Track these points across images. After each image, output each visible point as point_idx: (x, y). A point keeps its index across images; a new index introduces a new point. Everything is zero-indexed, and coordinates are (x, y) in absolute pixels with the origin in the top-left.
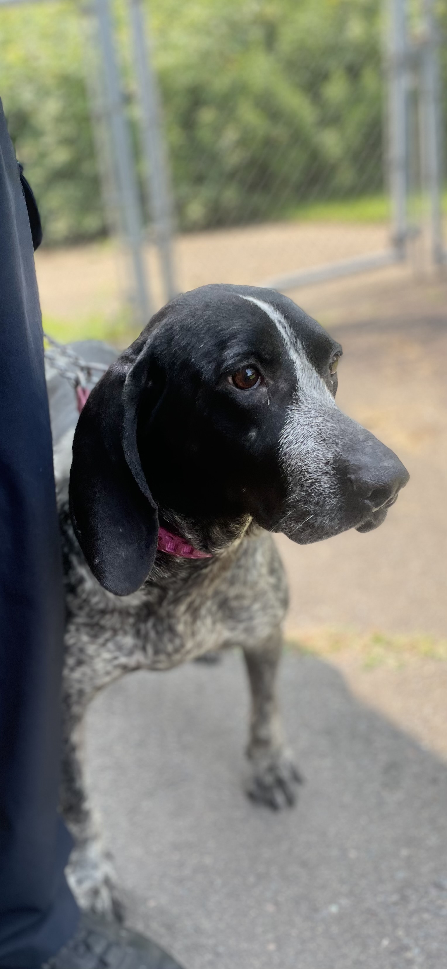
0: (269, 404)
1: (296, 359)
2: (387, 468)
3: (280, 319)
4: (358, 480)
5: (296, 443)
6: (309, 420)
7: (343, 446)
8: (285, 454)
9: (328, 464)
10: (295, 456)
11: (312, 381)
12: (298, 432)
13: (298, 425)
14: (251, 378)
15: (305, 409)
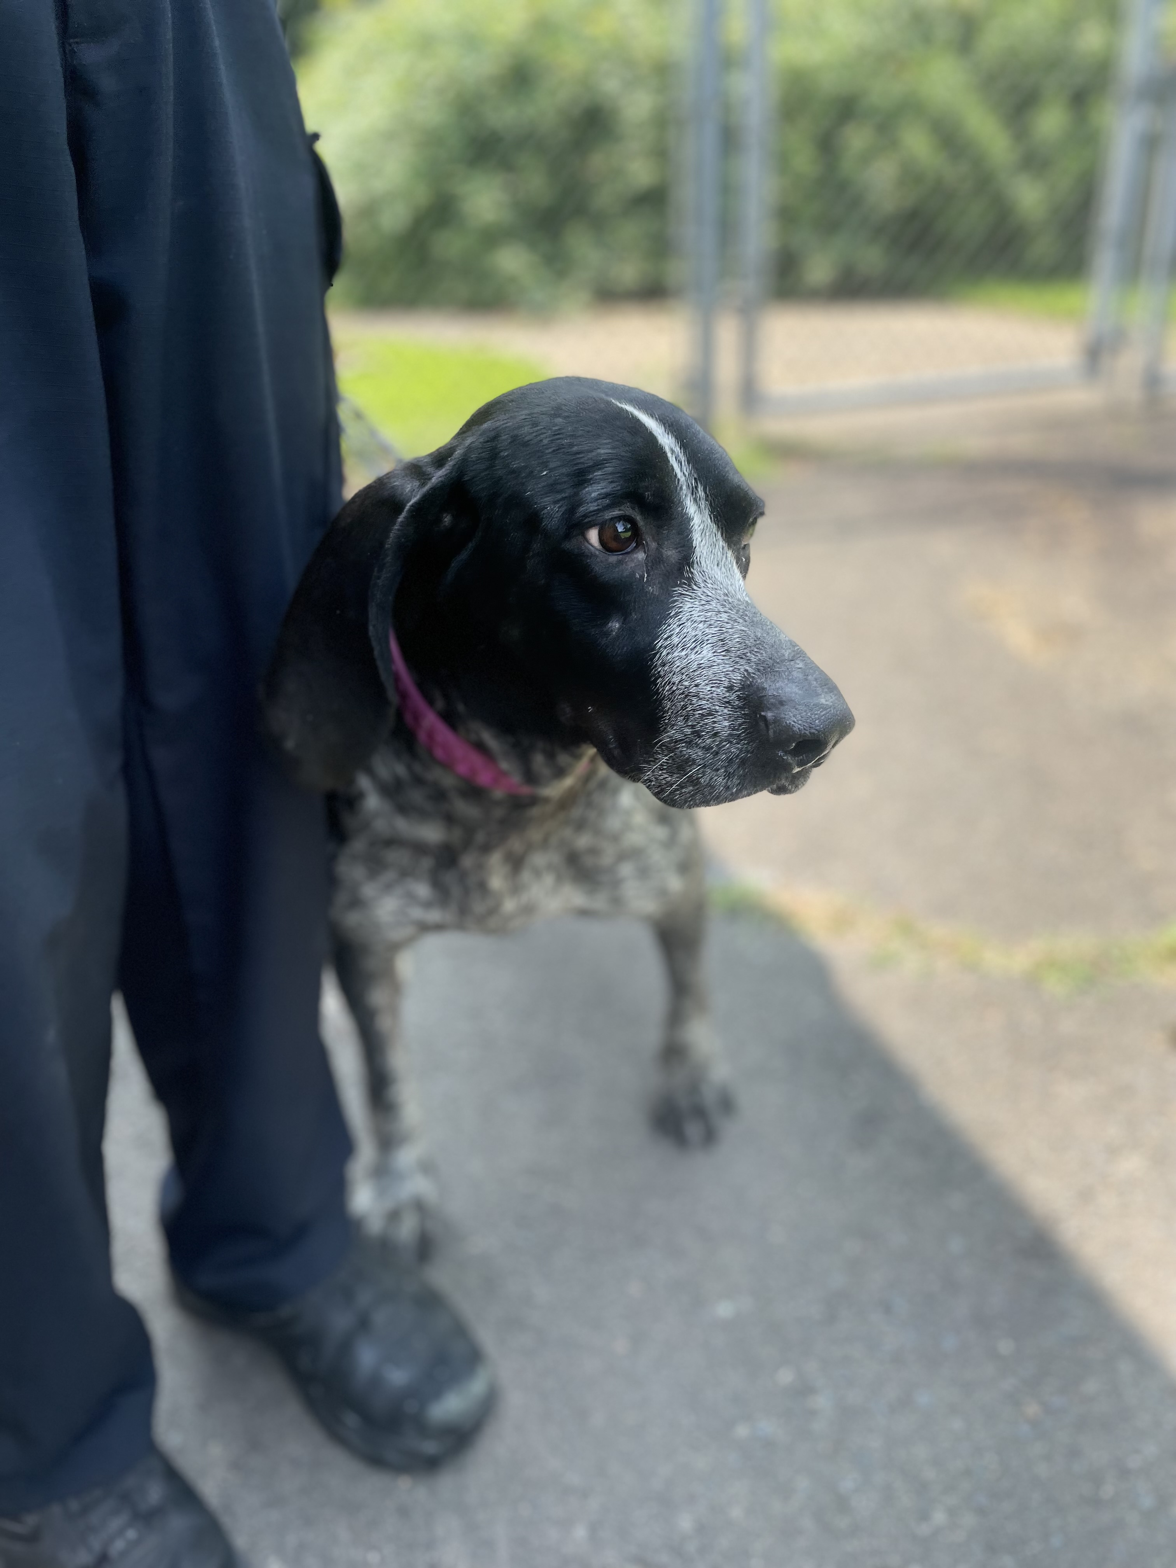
0: (645, 579)
1: (694, 513)
2: (824, 708)
3: (673, 446)
4: (777, 721)
5: (683, 649)
6: (706, 614)
7: (757, 664)
8: (663, 665)
9: (732, 690)
10: (679, 669)
11: (716, 553)
12: (688, 632)
13: (688, 620)
14: (623, 536)
15: (701, 596)
